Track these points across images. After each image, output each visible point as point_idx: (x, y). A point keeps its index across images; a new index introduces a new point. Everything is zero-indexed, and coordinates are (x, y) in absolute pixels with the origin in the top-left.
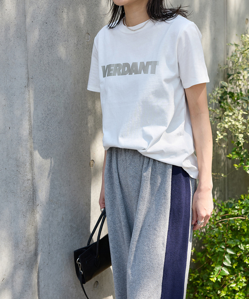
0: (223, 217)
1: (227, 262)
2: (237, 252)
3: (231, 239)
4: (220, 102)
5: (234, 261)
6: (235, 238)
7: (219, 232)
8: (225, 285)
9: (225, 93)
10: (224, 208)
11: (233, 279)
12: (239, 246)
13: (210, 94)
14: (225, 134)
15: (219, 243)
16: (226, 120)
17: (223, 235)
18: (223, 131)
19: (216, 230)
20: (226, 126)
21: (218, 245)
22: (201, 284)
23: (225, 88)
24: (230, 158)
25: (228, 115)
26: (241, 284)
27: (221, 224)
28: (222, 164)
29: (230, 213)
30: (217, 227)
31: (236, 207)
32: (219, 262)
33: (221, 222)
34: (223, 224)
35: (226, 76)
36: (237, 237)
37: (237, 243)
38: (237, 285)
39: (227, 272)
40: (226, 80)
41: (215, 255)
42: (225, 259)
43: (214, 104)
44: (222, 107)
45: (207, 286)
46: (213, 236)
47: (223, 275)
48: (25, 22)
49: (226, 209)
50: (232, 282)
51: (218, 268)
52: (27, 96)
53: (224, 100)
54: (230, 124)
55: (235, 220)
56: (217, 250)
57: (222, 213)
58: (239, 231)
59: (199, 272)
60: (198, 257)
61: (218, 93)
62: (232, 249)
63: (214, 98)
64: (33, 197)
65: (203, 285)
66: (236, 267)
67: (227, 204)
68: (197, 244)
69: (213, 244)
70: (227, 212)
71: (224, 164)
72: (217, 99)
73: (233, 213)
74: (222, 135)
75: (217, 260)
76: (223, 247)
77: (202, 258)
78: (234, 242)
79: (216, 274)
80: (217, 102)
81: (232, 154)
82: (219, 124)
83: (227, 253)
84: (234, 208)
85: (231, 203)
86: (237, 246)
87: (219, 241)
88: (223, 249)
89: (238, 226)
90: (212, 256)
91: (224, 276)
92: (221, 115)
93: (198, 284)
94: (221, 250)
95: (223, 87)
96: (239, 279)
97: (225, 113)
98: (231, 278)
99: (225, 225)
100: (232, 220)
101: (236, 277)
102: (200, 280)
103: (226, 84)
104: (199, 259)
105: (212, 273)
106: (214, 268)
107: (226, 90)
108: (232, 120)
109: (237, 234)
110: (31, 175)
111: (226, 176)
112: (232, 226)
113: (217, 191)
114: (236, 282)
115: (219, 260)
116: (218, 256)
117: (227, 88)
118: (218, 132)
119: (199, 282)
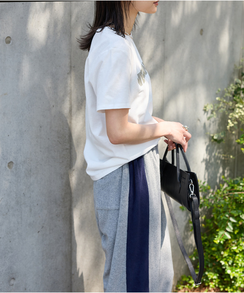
0: (230, 191)
1: (230, 228)
2: (238, 221)
3: (235, 210)
4: (234, 96)
5: (236, 228)
6: (238, 209)
7: (225, 204)
8: (227, 247)
9: (239, 89)
10: (232, 184)
11: (234, 243)
12: (241, 216)
13: (225, 89)
14: (236, 123)
15: (224, 212)
16: (237, 111)
17: (228, 206)
18: (234, 121)
19: (222, 201)
20: (237, 116)
21: (223, 214)
22: (208, 245)
23: (238, 85)
24: (239, 143)
25: (239, 107)
26: (241, 247)
27: (227, 197)
28: (233, 148)
29: (235, 189)
30: (223, 199)
31: (241, 184)
32: (223, 228)
33: (228, 195)
34: (229, 197)
35: (241, 74)
36: (240, 208)
37: (239, 213)
38: (238, 248)
39: (229, 237)
40: (240, 78)
41: (221, 222)
42: (227, 225)
43: (229, 98)
44: (235, 101)
45: (213, 247)
46: (219, 206)
47: (226, 238)
48: (70, 21)
49: (233, 185)
50: (234, 245)
51: (221, 233)
52: (69, 82)
53: (237, 94)
54: (239, 114)
55: (239, 194)
56: (222, 218)
57: (229, 188)
58: (242, 204)
59: (208, 235)
60: (207, 223)
61: (232, 89)
62: (235, 218)
63: (229, 93)
64: (70, 163)
65: (209, 246)
66: (238, 233)
67: (234, 181)
68: (207, 212)
69: (218, 213)
70: (233, 187)
71: (235, 149)
72: (231, 94)
73: (238, 189)
74: (233, 123)
75: (221, 225)
76: (227, 216)
77: (210, 224)
78: (237, 212)
79: (219, 237)
80: (231, 96)
81: (241, 140)
82: (231, 114)
83: (230, 221)
84: (239, 185)
85: (237, 180)
86: (239, 216)
87: (224, 210)
88: (227, 217)
89: (241, 199)
90: (218, 222)
91: (227, 240)
92: (233, 107)
93: (206, 245)
94: (226, 218)
95: (237, 84)
96: (240, 243)
97: (237, 105)
98: (233, 242)
99: (230, 198)
100: (236, 195)
101: (237, 241)
102: (208, 242)
103: (240, 81)
104: (207, 225)
105: (216, 236)
106: (218, 232)
107: (239, 86)
108: (242, 112)
109: (240, 206)
110: (69, 145)
111: (234, 158)
112: (236, 200)
113: (227, 170)
114: (237, 245)
115: (223, 226)
116: (223, 223)
117: (240, 85)
118: (229, 121)
119: (206, 243)
